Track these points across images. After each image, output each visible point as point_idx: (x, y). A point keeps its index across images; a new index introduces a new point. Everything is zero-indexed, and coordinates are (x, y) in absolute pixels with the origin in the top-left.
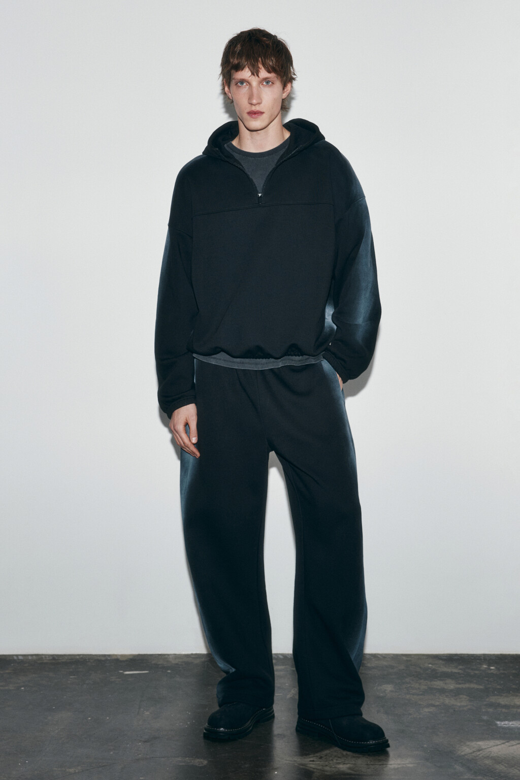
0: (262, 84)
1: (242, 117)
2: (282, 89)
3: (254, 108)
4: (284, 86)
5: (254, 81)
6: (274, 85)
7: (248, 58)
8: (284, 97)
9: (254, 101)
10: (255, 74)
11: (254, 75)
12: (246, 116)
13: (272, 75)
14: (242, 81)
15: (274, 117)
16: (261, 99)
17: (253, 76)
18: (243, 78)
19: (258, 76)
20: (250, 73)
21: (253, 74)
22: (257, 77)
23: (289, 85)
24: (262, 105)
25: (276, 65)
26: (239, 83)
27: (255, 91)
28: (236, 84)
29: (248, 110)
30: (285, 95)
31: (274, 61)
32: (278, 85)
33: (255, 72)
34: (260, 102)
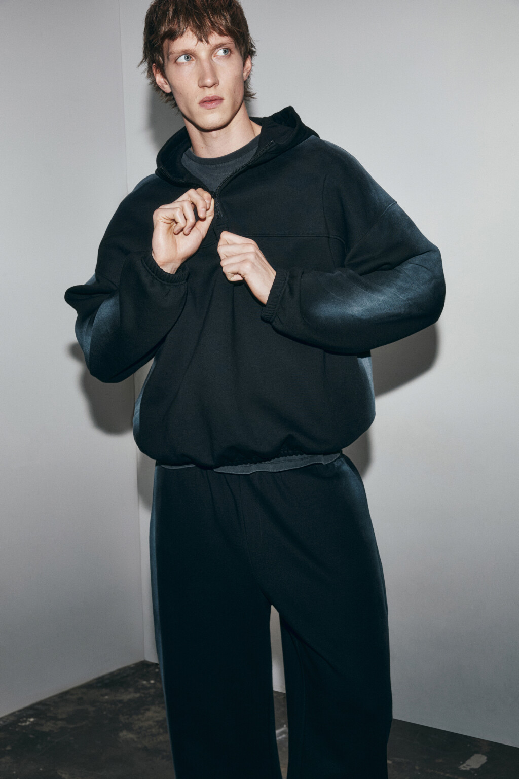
0: (215, 55)
1: (190, 112)
2: (241, 63)
3: (210, 93)
4: (244, 60)
5: (202, 50)
6: (232, 55)
8: (244, 77)
9: (209, 81)
10: (204, 40)
11: (202, 41)
12: (196, 108)
15: (237, 107)
17: (200, 43)
18: (186, 48)
19: (207, 42)
20: (195, 39)
21: (200, 40)
22: (205, 44)
23: (249, 61)
24: (219, 87)
27: (206, 66)
28: (176, 61)
29: (200, 98)
30: (245, 75)
31: (228, 17)
32: (236, 57)
33: (202, 36)
34: (216, 80)
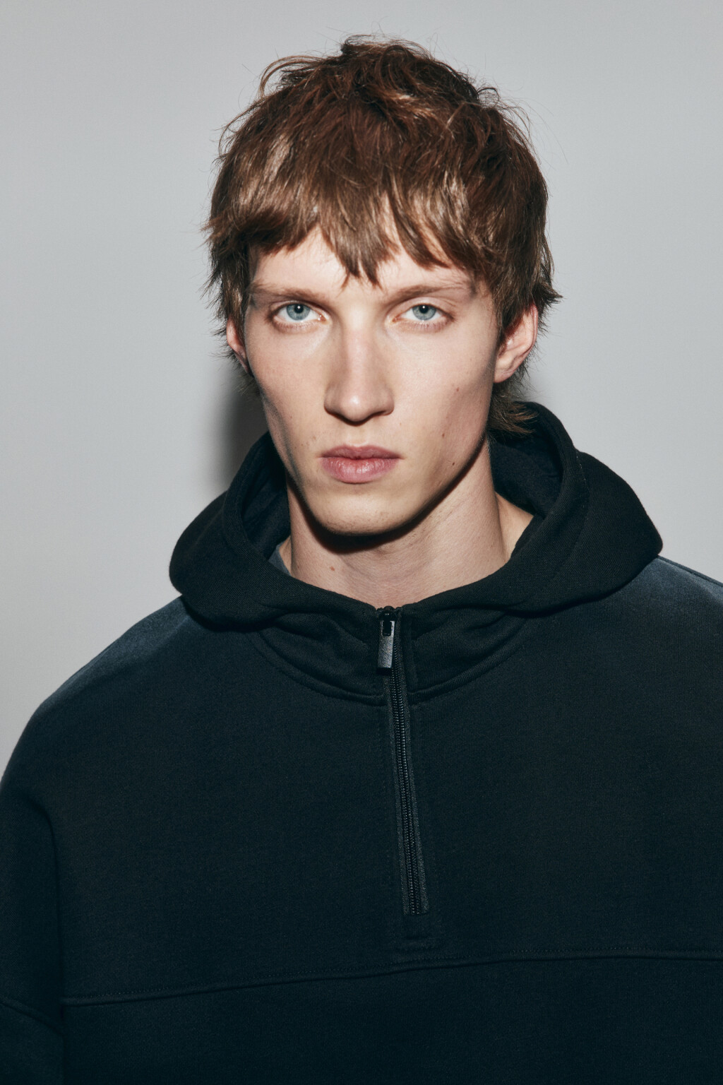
0: (398, 318)
3: (354, 438)
4: (507, 325)
5: (357, 303)
6: (452, 325)
7: (327, 185)
8: (500, 376)
9: (355, 404)
11: (358, 276)
12: (311, 468)
13: (448, 277)
14: (301, 302)
16: (391, 394)
17: (353, 281)
19: (373, 279)
20: (336, 269)
22: (367, 284)
23: (528, 322)
25: (467, 227)
26: (284, 313)
27: (358, 353)
28: (271, 317)
29: (329, 444)
30: (505, 363)
31: (461, 201)
32: (477, 321)
33: (361, 259)
34: (383, 402)
